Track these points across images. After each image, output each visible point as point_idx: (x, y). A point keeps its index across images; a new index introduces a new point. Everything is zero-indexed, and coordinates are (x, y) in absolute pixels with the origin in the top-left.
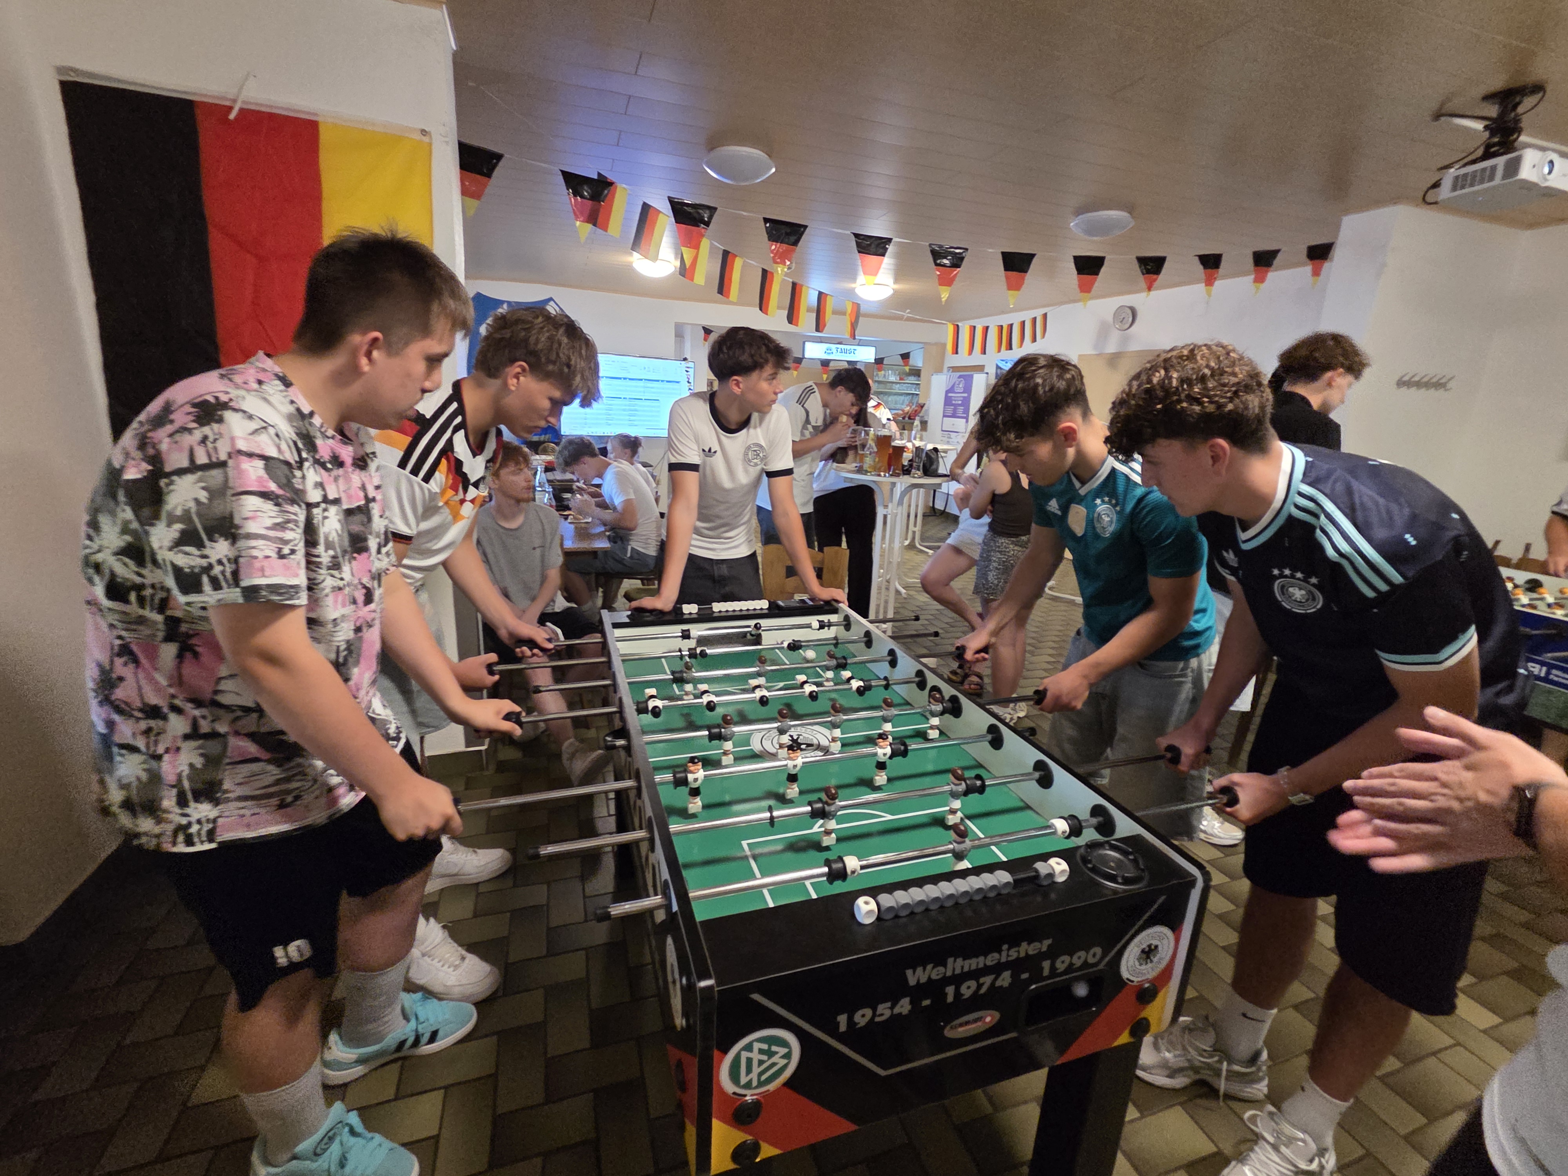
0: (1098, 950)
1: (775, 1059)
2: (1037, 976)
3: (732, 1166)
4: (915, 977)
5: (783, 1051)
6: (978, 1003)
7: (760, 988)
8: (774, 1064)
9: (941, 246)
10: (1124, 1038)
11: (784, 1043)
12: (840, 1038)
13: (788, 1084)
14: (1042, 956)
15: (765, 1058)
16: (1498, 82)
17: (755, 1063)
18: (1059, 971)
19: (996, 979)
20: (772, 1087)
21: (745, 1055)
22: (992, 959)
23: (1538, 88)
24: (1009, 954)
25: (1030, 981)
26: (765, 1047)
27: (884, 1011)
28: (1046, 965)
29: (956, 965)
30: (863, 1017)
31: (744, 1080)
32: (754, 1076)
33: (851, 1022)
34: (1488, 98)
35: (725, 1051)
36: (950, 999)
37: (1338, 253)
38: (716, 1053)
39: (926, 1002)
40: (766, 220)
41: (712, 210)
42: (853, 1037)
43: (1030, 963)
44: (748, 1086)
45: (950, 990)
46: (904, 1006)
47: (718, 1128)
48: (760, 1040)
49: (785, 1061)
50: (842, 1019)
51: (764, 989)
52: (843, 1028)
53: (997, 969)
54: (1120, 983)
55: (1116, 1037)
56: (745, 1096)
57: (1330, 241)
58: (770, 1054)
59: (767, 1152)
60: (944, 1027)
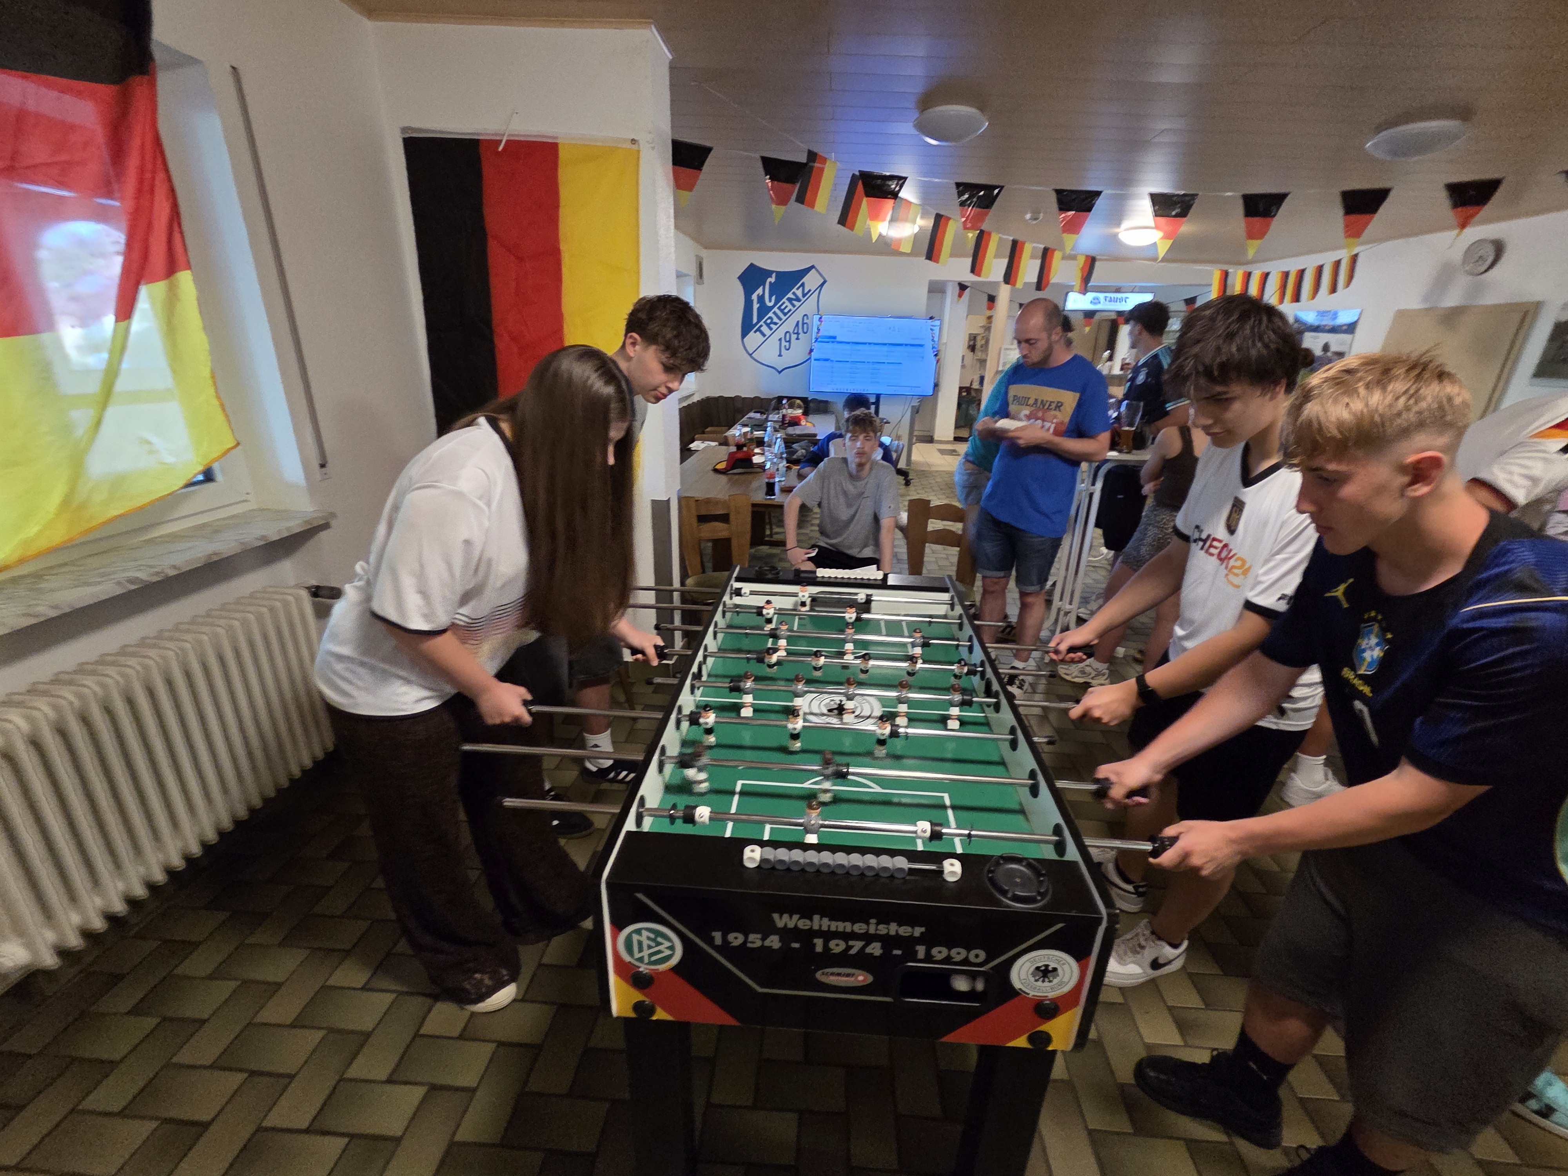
0: (982, 953)
1: (661, 948)
2: (910, 956)
3: (628, 1014)
4: (783, 921)
7: (643, 890)
8: (659, 952)
10: (1023, 1043)
11: (668, 939)
12: (717, 949)
13: (675, 969)
14: (916, 940)
15: (653, 944)
17: (645, 946)
18: (935, 959)
19: (865, 946)
20: (662, 967)
21: (636, 936)
24: (878, 928)
25: (905, 959)
26: (652, 936)
27: (755, 940)
28: (920, 949)
29: (822, 923)
30: (736, 939)
31: (637, 955)
32: (644, 955)
33: (725, 940)
35: (620, 929)
36: (819, 948)
38: (610, 927)
39: (796, 945)
42: (727, 951)
43: (903, 943)
44: (641, 960)
45: (818, 942)
46: (774, 942)
47: (615, 981)
48: (647, 929)
49: (669, 952)
50: (718, 936)
51: (648, 891)
52: (718, 940)
53: (866, 938)
54: (1012, 991)
56: (639, 967)
58: (657, 943)
59: (660, 1015)
60: (816, 971)
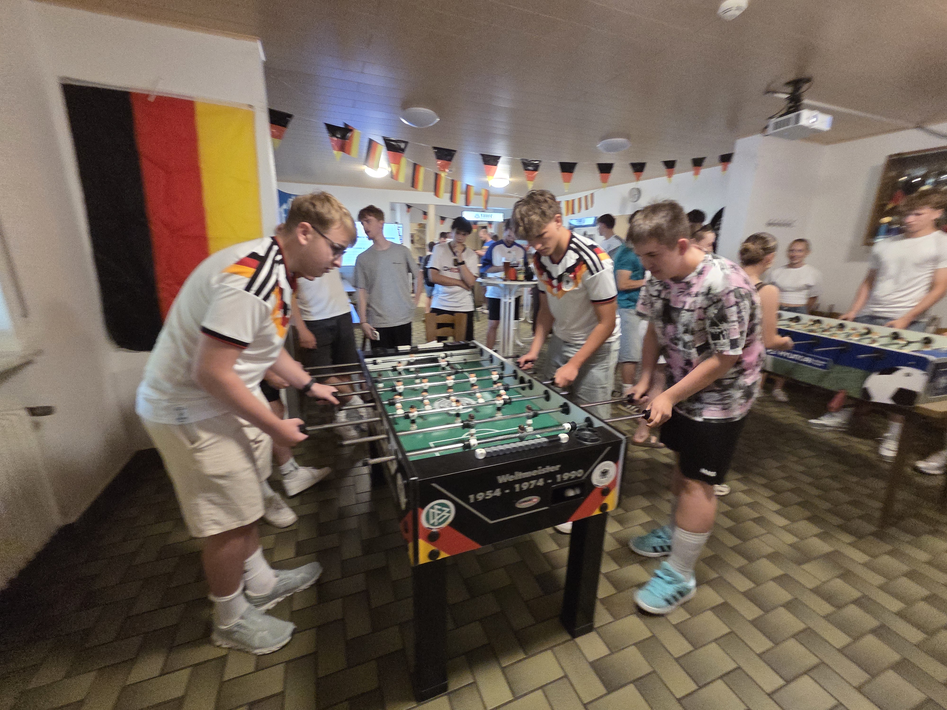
0: (581, 471)
1: (444, 513)
2: (555, 481)
3: (428, 561)
4: (502, 479)
5: (448, 510)
6: (530, 492)
7: (436, 481)
8: (444, 516)
9: (526, 160)
10: (597, 512)
11: (447, 506)
12: (471, 505)
13: (451, 525)
14: (557, 473)
15: (439, 512)
16: (791, 77)
17: (436, 515)
18: (565, 480)
19: (537, 482)
20: (444, 525)
21: (432, 510)
22: (534, 473)
23: (808, 80)
24: (542, 471)
25: (552, 483)
26: (439, 507)
27: (489, 494)
28: (559, 476)
29: (519, 475)
30: (480, 496)
31: (432, 521)
32: (435, 520)
33: (476, 499)
34: (788, 84)
35: (423, 508)
36: (517, 490)
37: (735, 159)
38: (420, 509)
39: (507, 491)
40: (435, 148)
41: (406, 143)
42: (477, 505)
43: (551, 475)
44: (433, 524)
45: (517, 486)
46: (498, 492)
47: (422, 543)
48: (437, 504)
49: (448, 514)
50: (472, 497)
51: (438, 481)
52: (472, 501)
53: (537, 477)
54: (593, 487)
55: (593, 510)
56: (432, 529)
57: (730, 152)
58: (443, 511)
59: (443, 555)
60: (516, 502)
